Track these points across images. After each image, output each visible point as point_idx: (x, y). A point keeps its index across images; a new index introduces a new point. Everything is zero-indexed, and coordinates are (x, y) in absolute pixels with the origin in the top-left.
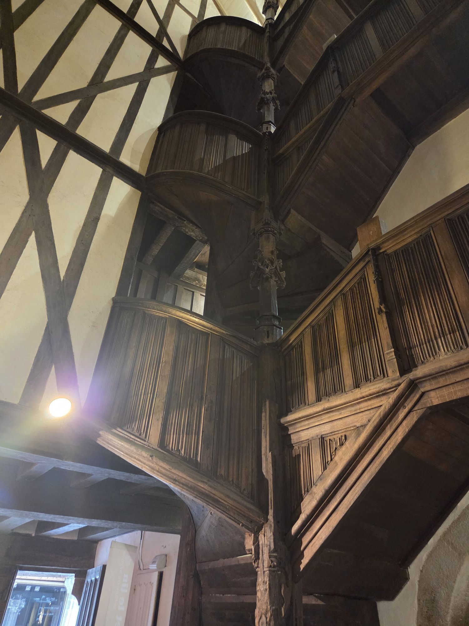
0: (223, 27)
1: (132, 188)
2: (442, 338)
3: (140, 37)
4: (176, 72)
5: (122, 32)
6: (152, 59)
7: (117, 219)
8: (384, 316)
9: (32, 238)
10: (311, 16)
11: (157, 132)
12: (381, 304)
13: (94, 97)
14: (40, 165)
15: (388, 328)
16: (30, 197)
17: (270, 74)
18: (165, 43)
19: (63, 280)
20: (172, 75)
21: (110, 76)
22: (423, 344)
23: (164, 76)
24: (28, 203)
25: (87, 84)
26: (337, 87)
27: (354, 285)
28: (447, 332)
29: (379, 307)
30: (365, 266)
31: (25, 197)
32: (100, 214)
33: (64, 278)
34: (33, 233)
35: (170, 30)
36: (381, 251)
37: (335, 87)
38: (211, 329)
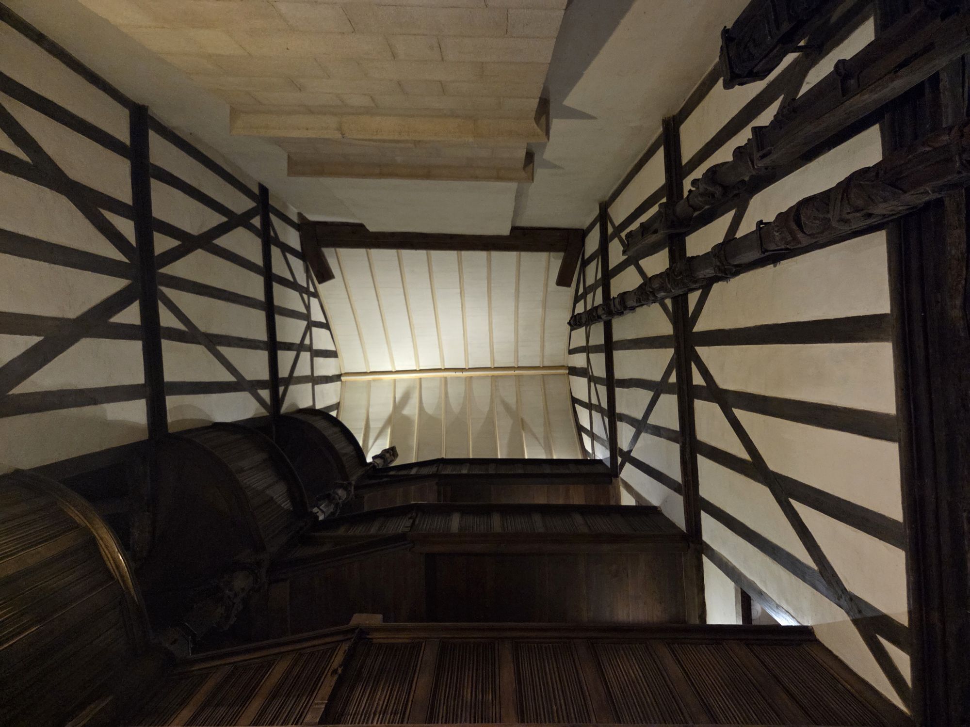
0: (336, 429)
1: (147, 426)
2: (381, 716)
3: (269, 363)
4: (268, 414)
5: (261, 345)
6: (261, 384)
7: (107, 425)
8: (336, 677)
9: (35, 340)
10: (413, 487)
11: (211, 424)
12: (340, 666)
13: (199, 343)
14: (110, 317)
15: (333, 687)
16: (74, 320)
17: (349, 489)
18: (281, 389)
19: (9, 395)
20: (263, 412)
21: (223, 350)
22: (358, 715)
23: (258, 405)
24: (69, 319)
25: (204, 331)
26: (407, 527)
27: (318, 651)
28: (390, 711)
29: (336, 668)
30: (342, 641)
31: (73, 312)
32: (101, 403)
33: (12, 395)
34: (41, 338)
35: (292, 388)
36: (368, 637)
37: (406, 525)
38: (122, 576)
